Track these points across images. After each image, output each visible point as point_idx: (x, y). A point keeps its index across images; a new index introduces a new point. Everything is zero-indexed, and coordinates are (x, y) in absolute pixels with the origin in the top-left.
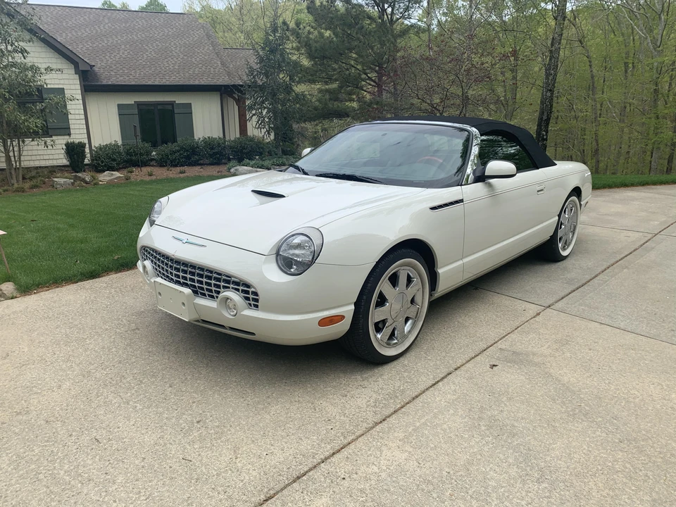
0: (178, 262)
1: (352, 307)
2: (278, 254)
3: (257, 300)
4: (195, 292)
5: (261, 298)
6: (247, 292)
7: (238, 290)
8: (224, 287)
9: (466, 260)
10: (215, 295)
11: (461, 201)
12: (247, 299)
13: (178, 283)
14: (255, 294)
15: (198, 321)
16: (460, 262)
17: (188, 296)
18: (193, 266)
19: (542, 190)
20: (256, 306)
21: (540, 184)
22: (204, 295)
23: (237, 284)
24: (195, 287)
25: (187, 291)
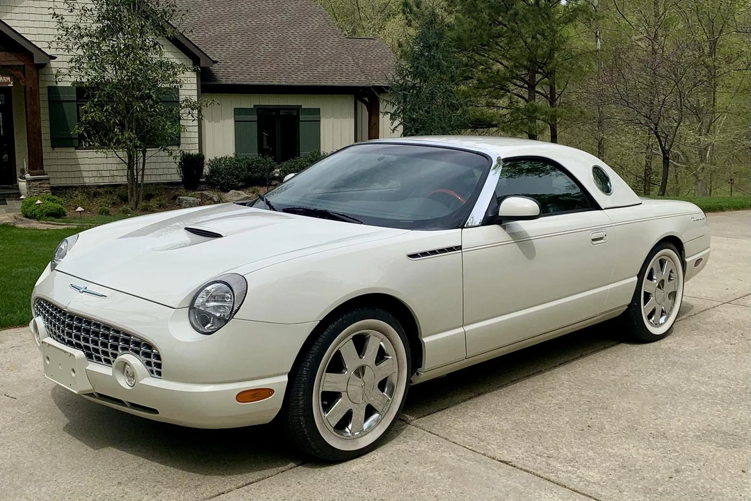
0: (71, 317)
1: (285, 378)
2: (191, 306)
3: (159, 366)
4: (89, 356)
5: (164, 362)
6: (148, 355)
7: (137, 352)
8: (123, 349)
9: (467, 328)
10: (111, 358)
11: (459, 248)
12: (149, 364)
13: (70, 343)
14: (158, 357)
15: (91, 395)
16: (461, 330)
17: (80, 359)
18: (89, 322)
19: (601, 238)
20: (159, 374)
21: (598, 230)
22: (99, 359)
23: (137, 344)
24: (88, 348)
25: (79, 354)
